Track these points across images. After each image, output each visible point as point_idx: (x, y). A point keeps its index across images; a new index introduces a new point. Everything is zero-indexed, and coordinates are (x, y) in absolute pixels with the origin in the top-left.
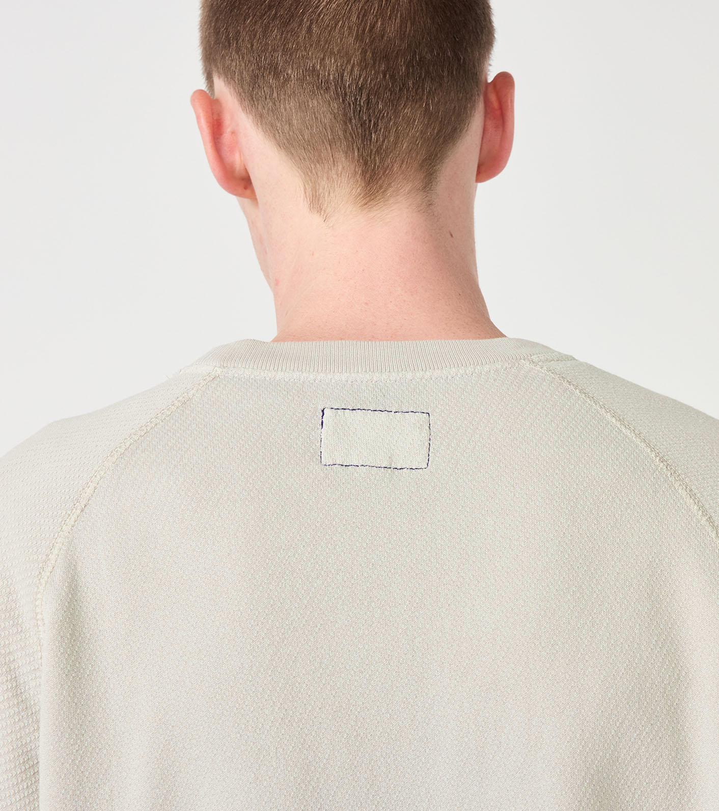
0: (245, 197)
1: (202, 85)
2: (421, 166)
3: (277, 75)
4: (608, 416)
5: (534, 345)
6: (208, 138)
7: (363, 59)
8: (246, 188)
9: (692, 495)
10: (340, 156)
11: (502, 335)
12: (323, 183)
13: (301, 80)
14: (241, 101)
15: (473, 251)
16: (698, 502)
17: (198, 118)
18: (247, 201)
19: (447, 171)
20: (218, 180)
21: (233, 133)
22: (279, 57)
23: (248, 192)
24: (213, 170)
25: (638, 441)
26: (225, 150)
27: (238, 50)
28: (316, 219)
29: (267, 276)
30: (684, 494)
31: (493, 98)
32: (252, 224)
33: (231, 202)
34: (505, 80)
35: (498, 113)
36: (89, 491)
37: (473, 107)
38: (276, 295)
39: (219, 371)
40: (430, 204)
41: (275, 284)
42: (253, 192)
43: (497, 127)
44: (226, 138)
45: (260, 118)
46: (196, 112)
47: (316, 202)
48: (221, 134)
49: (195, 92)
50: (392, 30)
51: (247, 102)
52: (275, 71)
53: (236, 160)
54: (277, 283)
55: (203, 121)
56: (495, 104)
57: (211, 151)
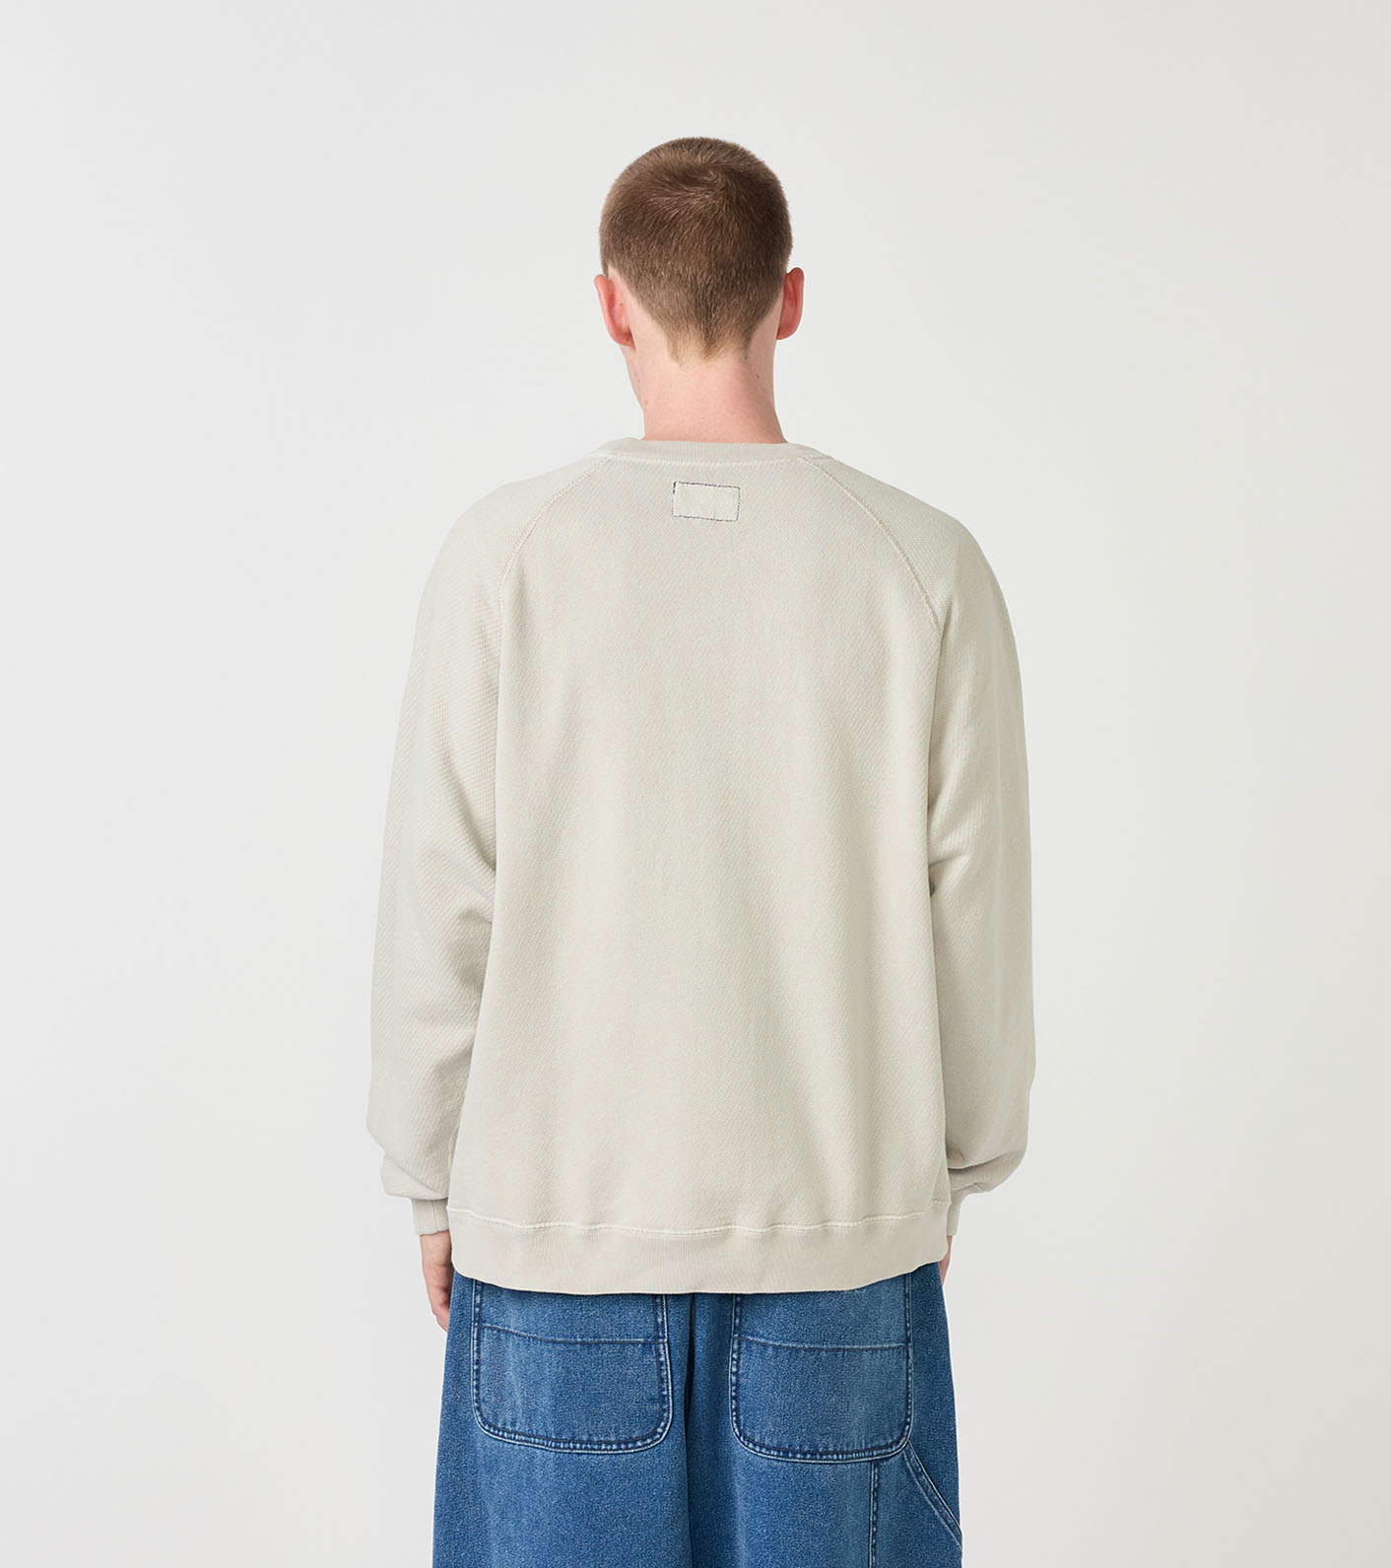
0: (625, 344)
1: (600, 271)
2: (743, 334)
3: (654, 274)
4: (849, 495)
5: (807, 448)
6: (606, 308)
7: (710, 268)
8: (628, 340)
9: (898, 544)
10: (692, 327)
11: (786, 442)
12: (680, 342)
13: (670, 279)
14: (630, 288)
15: (772, 386)
16: (901, 549)
17: (599, 295)
18: (627, 348)
19: (757, 335)
20: (611, 335)
21: (621, 305)
22: (656, 264)
23: (630, 342)
24: (608, 328)
25: (866, 510)
26: (616, 315)
27: (629, 255)
28: (674, 365)
29: (639, 399)
30: (892, 543)
31: (790, 285)
32: (629, 362)
33: (615, 347)
34: (798, 273)
35: (792, 295)
36: (532, 526)
37: (777, 296)
38: (645, 411)
39: (611, 457)
40: (746, 358)
41: (644, 403)
42: (633, 342)
43: (792, 305)
44: (617, 307)
45: (642, 299)
46: (598, 291)
47: (675, 354)
48: (613, 305)
49: (597, 276)
50: (728, 250)
51: (633, 289)
52: (654, 273)
53: (623, 322)
54: (646, 403)
55: (603, 297)
56: (791, 289)
57: (607, 317)
